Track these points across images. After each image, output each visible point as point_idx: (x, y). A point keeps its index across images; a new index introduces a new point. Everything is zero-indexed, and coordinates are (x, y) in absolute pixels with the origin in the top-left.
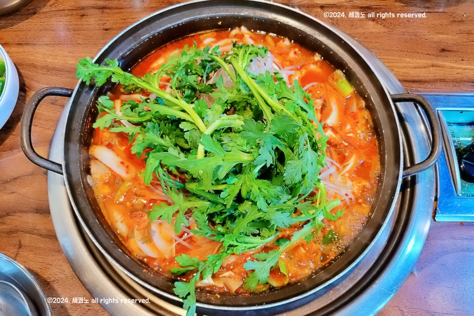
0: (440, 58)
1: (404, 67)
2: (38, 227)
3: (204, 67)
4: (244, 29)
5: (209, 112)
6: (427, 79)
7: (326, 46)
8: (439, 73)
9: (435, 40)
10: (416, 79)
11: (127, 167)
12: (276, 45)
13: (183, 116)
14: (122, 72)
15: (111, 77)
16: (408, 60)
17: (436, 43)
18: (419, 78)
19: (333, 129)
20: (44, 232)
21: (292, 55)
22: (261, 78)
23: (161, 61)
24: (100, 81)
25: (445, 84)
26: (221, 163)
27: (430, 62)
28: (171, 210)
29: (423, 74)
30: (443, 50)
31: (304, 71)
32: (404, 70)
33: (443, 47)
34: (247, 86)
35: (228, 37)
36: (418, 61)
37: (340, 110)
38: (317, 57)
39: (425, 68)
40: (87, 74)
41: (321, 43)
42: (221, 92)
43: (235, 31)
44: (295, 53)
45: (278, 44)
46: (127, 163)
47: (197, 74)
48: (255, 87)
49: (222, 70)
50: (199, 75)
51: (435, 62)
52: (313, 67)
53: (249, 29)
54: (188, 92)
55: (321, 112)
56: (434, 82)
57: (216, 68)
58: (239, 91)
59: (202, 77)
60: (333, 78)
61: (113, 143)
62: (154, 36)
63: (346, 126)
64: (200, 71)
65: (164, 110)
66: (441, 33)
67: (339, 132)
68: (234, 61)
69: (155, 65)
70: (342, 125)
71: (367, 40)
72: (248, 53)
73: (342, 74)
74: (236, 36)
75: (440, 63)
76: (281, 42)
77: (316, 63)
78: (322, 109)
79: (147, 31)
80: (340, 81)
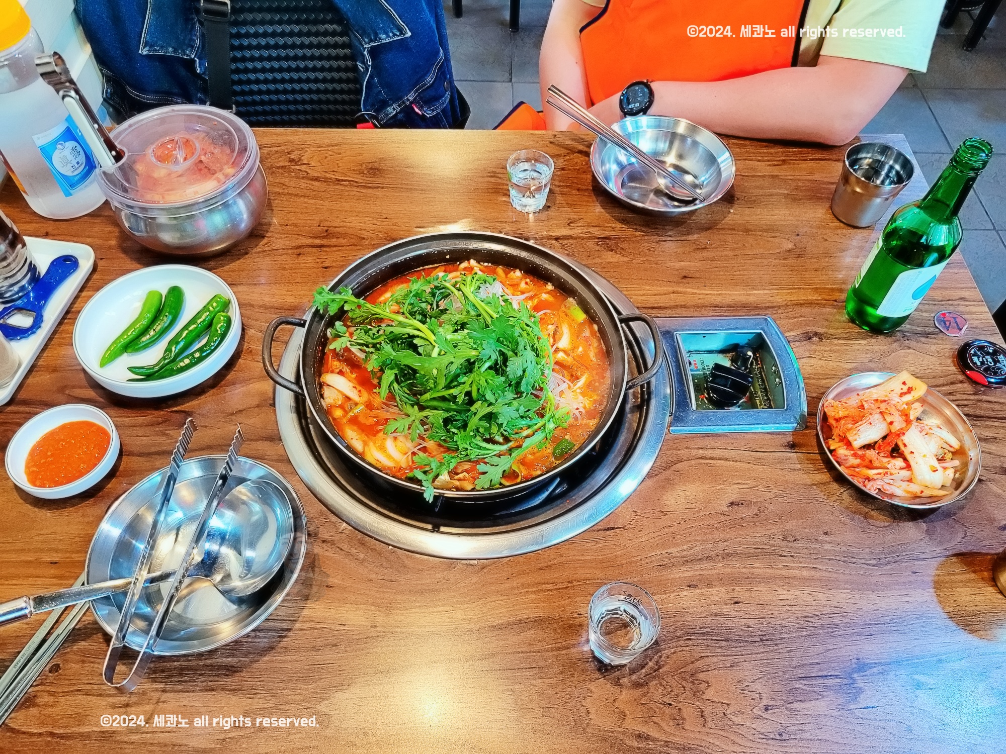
0: (681, 285)
1: (644, 295)
2: (268, 453)
3: (433, 295)
4: (473, 262)
5: (441, 329)
6: (668, 305)
7: (557, 275)
8: (680, 300)
9: (676, 267)
10: (656, 305)
11: (360, 391)
12: (507, 277)
13: (416, 333)
14: (356, 300)
15: (343, 306)
16: (648, 288)
17: (677, 270)
18: (659, 305)
19: (565, 351)
20: (276, 457)
21: (523, 285)
22: (489, 300)
23: (388, 295)
24: (333, 310)
25: (685, 309)
26: (452, 360)
27: (671, 289)
28: (407, 422)
29: (663, 301)
30: (685, 277)
31: (536, 301)
32: (644, 298)
33: (684, 274)
34: (476, 308)
35: (456, 270)
36: (658, 288)
37: (572, 335)
38: (550, 287)
39: (665, 294)
40: (322, 302)
41: (552, 272)
42: (451, 314)
43: (464, 265)
44: (526, 283)
45: (509, 276)
46: (359, 388)
47: (427, 301)
48: (482, 306)
49: (451, 297)
50: (429, 303)
51: (676, 289)
52: (545, 296)
53: (478, 262)
54: (419, 317)
55: (554, 337)
56: (674, 308)
57: (446, 296)
58: (468, 312)
59: (431, 305)
60: (565, 306)
61: (344, 370)
62: (381, 270)
63: (578, 348)
64: (430, 299)
65: (398, 330)
66: (683, 261)
67: (571, 354)
68: (463, 287)
69: (382, 299)
70: (574, 348)
71: (604, 270)
72: (475, 279)
73: (574, 302)
74: (465, 269)
75: (680, 289)
76: (512, 273)
77: (549, 293)
78: (554, 334)
79: (374, 266)
80: (572, 309)
